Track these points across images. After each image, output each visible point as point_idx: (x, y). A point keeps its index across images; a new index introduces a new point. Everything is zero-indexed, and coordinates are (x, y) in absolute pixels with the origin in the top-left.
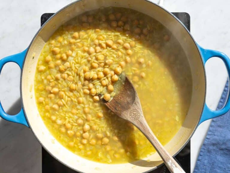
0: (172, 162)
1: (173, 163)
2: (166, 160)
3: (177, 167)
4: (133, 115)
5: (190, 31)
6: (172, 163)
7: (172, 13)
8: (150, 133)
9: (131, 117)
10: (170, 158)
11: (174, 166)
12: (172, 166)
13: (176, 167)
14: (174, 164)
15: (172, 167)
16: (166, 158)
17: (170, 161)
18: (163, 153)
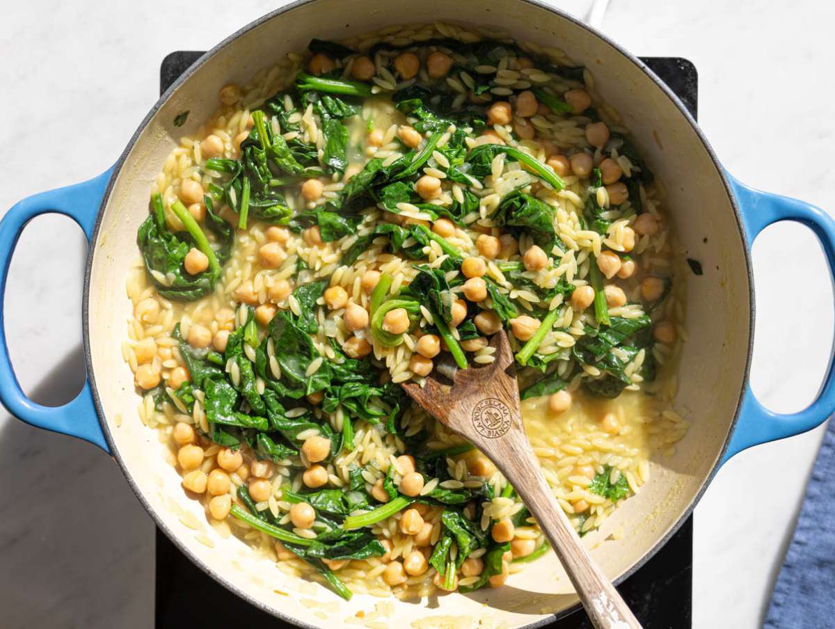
0: (608, 601)
1: (611, 606)
2: (590, 592)
3: (624, 621)
4: (485, 416)
5: (695, 118)
6: (608, 605)
7: (643, 59)
8: (539, 488)
9: (476, 423)
10: (603, 587)
11: (615, 614)
12: (606, 614)
13: (622, 619)
14: (615, 608)
15: (608, 619)
16: (590, 585)
17: (604, 597)
18: (581, 565)
